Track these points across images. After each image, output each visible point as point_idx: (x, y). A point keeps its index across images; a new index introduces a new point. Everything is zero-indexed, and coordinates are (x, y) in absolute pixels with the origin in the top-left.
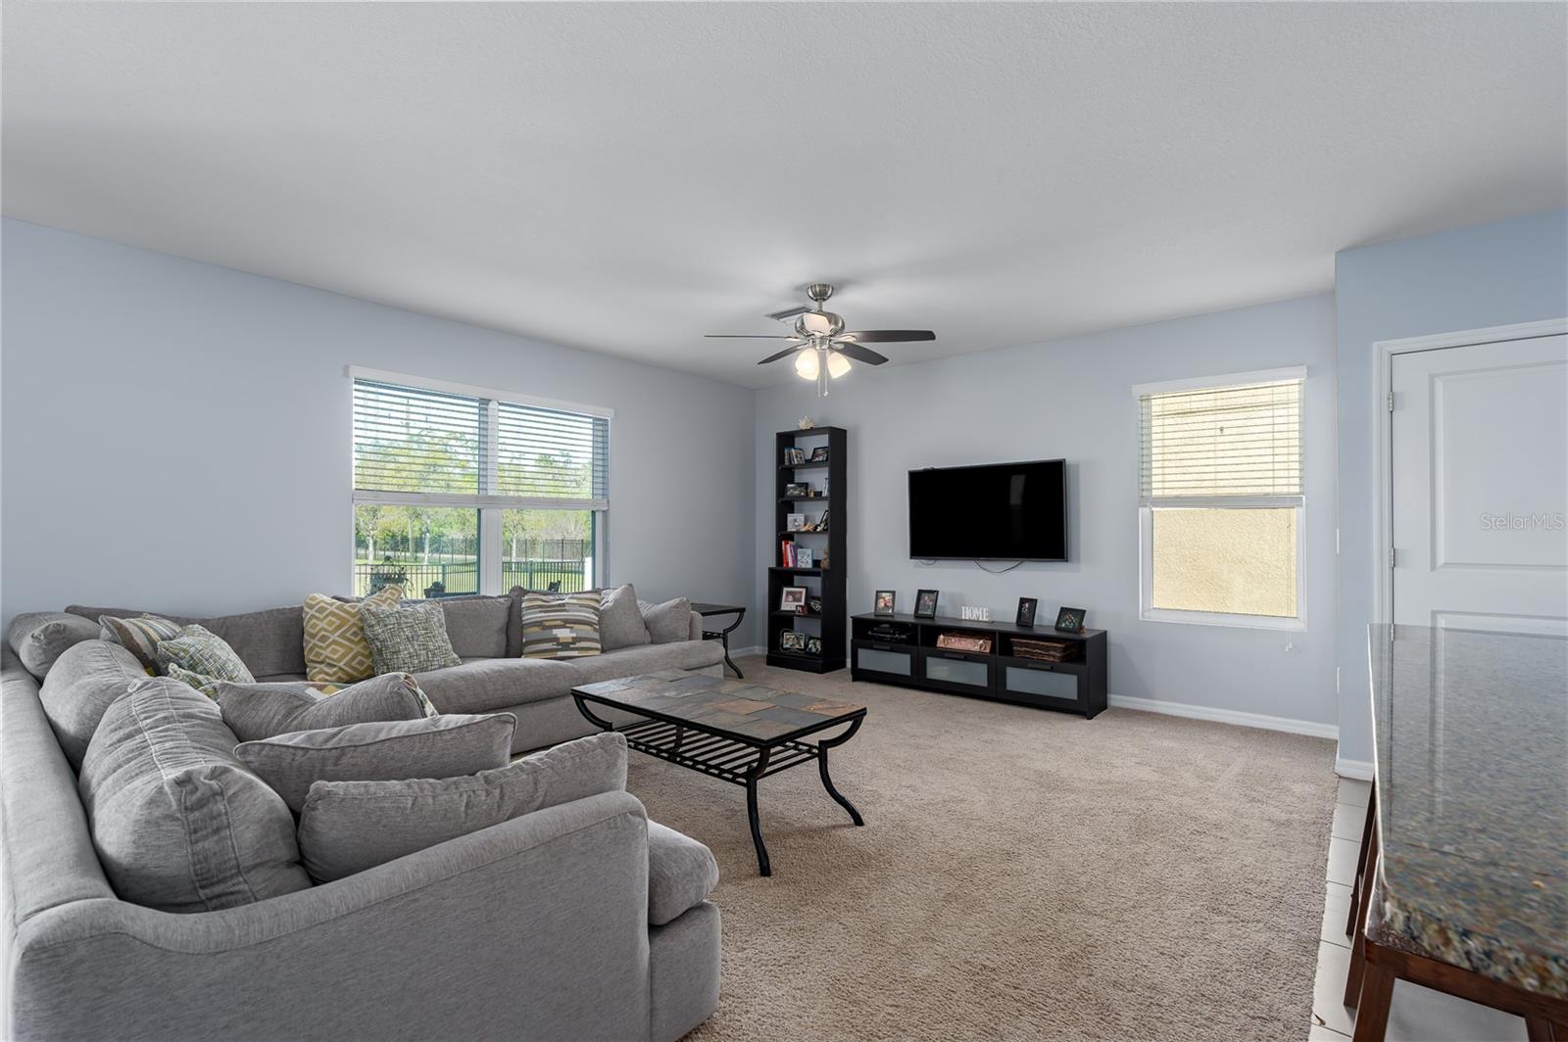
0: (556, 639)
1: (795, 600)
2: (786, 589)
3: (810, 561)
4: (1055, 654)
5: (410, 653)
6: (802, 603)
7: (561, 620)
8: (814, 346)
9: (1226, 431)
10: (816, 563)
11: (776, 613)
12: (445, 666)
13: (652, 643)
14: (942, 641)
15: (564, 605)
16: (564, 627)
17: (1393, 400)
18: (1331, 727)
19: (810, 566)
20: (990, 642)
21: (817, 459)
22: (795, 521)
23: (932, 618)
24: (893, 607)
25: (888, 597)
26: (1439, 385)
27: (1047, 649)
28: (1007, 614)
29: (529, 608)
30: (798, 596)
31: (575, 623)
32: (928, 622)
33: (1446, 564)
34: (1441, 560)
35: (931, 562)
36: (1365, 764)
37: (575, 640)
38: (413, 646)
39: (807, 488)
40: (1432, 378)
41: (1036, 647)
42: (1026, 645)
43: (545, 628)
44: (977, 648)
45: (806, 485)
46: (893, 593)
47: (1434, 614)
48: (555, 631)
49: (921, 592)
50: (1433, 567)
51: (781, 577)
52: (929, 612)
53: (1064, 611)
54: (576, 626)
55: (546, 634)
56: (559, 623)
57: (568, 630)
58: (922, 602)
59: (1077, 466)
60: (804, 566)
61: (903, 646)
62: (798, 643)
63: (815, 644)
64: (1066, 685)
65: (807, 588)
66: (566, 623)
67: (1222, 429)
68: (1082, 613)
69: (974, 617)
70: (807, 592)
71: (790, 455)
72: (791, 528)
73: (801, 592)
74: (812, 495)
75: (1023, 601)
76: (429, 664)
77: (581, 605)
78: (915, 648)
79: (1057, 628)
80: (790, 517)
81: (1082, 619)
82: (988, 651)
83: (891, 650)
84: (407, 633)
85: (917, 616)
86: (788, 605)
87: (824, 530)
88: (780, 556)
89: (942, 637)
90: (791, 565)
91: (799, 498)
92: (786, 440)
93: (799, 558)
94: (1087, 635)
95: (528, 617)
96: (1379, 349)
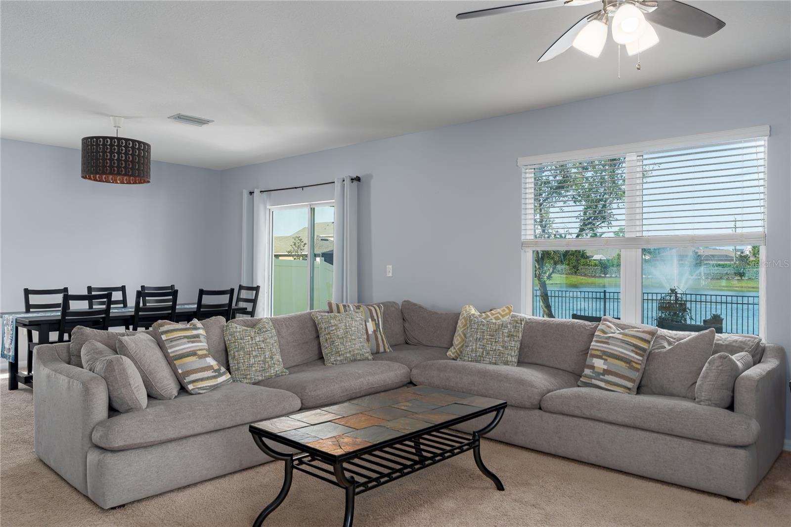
5: (472, 349)
7: (601, 351)
12: (495, 364)
16: (600, 357)
31: (609, 356)
38: (476, 344)
56: (599, 353)
57: (603, 361)
76: (482, 359)
84: (478, 336)
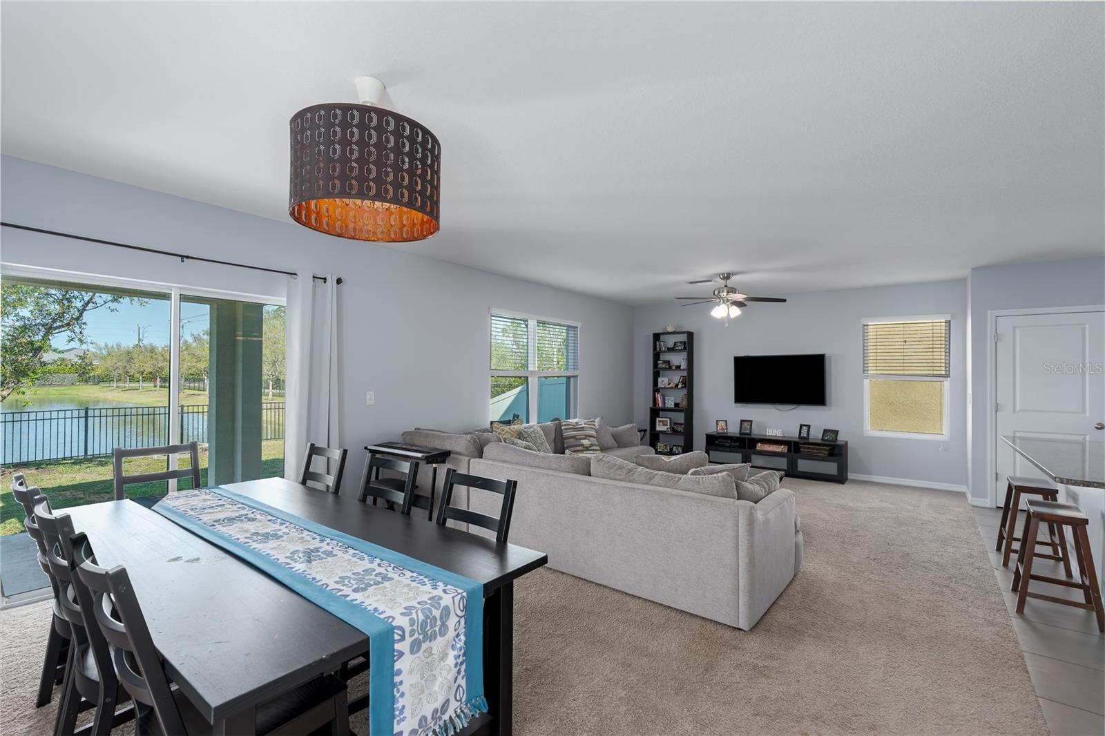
0: (583, 445)
1: (664, 425)
2: (658, 419)
3: (673, 404)
4: (825, 452)
6: (669, 426)
8: (724, 303)
9: (907, 343)
10: (677, 405)
11: (653, 432)
13: (618, 447)
14: (759, 446)
15: (583, 428)
17: (997, 337)
18: (963, 486)
19: (673, 406)
20: (787, 447)
21: (677, 348)
22: (663, 381)
23: (750, 435)
24: (727, 429)
25: (723, 424)
26: (1018, 332)
27: (819, 450)
28: (793, 433)
29: (566, 429)
30: (665, 423)
32: (749, 436)
33: (1020, 410)
34: (1018, 408)
35: (745, 405)
36: (984, 500)
37: (591, 445)
39: (669, 364)
40: (1014, 328)
41: (814, 449)
42: (808, 448)
43: (577, 439)
44: (780, 450)
45: (668, 362)
46: (726, 421)
47: (1015, 432)
48: (582, 441)
49: (742, 421)
50: (1014, 412)
51: (655, 412)
52: (748, 431)
53: (826, 431)
54: (590, 438)
55: (578, 442)
58: (743, 426)
59: (830, 357)
60: (669, 406)
61: (737, 449)
62: (666, 448)
63: (677, 449)
64: (831, 468)
65: (671, 418)
66: (586, 437)
67: (905, 342)
68: (836, 432)
69: (774, 434)
71: (660, 345)
72: (660, 385)
73: (667, 421)
74: (674, 368)
75: (802, 426)
77: (591, 428)
78: (744, 450)
79: (822, 440)
80: (660, 380)
81: (837, 436)
82: (786, 451)
83: (731, 451)
85: (741, 434)
86: (659, 428)
87: (682, 387)
88: (655, 400)
89: (759, 444)
90: (660, 406)
91: (665, 369)
92: (657, 337)
93: (666, 402)
94: (838, 443)
95: (566, 434)
96: (991, 314)
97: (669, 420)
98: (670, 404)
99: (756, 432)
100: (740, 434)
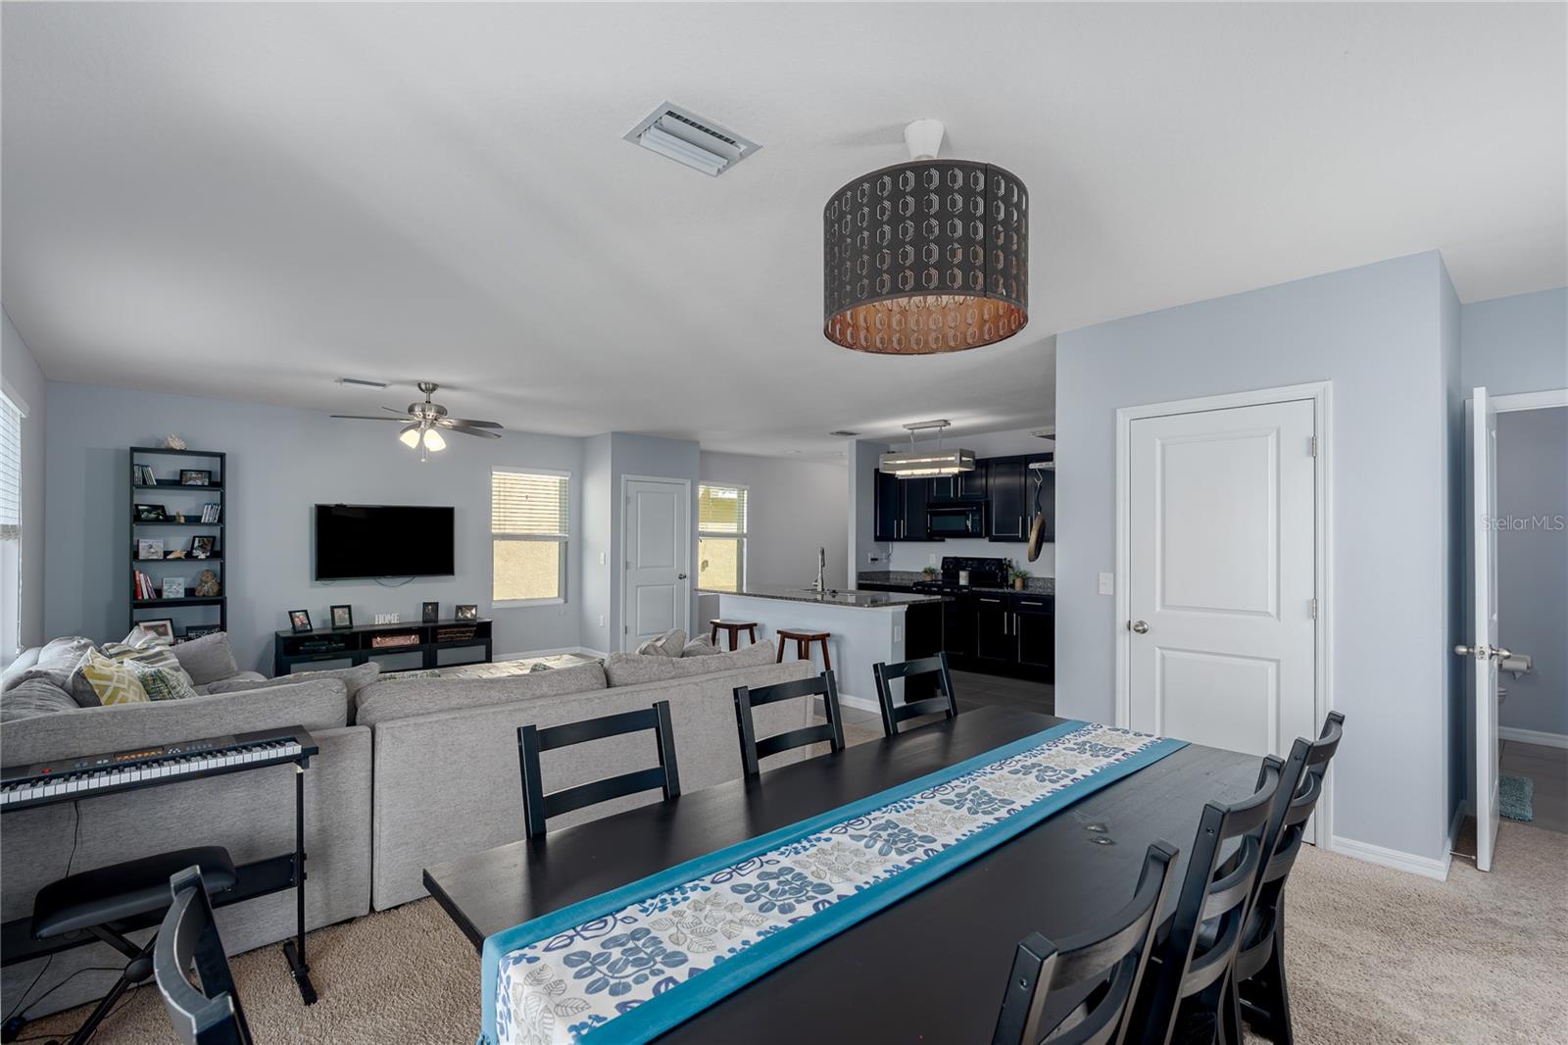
2: (143, 624)
3: (182, 591)
10: (190, 592)
14: (378, 642)
19: (181, 595)
20: (415, 636)
24: (309, 623)
25: (301, 615)
41: (446, 633)
42: (450, 633)
44: (407, 642)
46: (305, 611)
49: (333, 608)
52: (346, 623)
53: (459, 608)
58: (336, 616)
60: (173, 596)
61: (344, 653)
65: (171, 620)
68: (475, 607)
69: (388, 622)
70: (171, 622)
72: (143, 556)
73: (165, 626)
75: (426, 605)
78: (356, 652)
79: (458, 619)
80: (143, 542)
81: (477, 612)
82: (417, 642)
83: (334, 658)
85: (336, 628)
89: (375, 639)
90: (146, 597)
93: (162, 587)
97: (168, 623)
98: (174, 589)
99: (360, 623)
100: (334, 629)
